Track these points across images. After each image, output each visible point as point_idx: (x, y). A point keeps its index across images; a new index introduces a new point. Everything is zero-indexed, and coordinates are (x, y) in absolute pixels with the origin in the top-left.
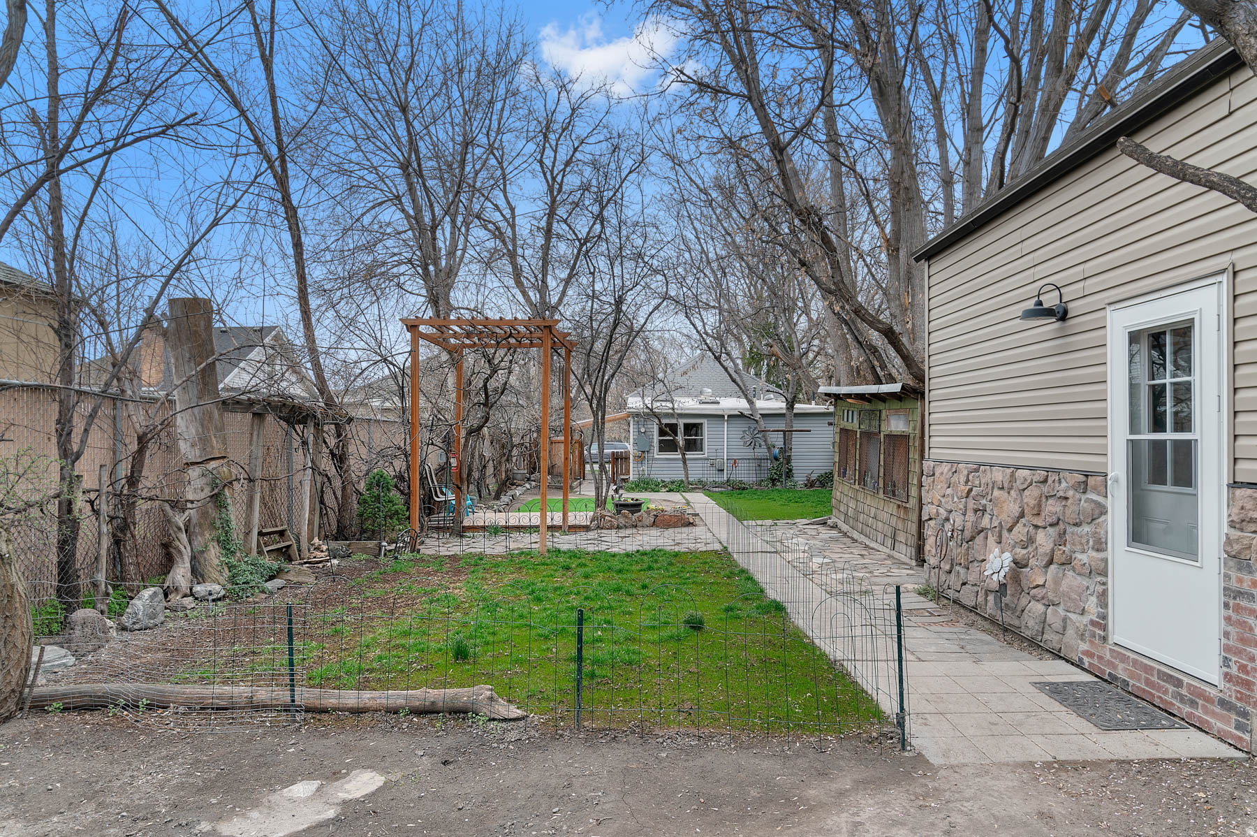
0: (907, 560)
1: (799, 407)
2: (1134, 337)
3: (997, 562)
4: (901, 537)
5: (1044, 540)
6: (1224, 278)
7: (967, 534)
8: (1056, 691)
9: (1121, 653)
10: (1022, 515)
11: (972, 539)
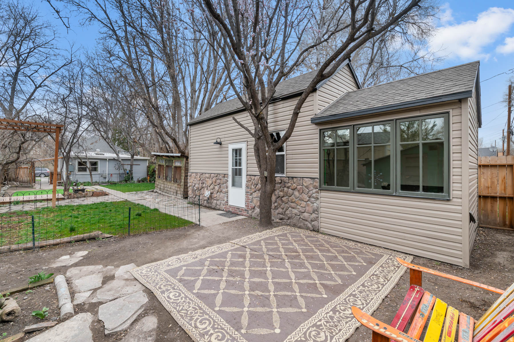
0: (180, 198)
1: (135, 157)
2: (233, 150)
3: (207, 193)
4: (179, 192)
5: (217, 188)
6: (246, 142)
7: (200, 189)
8: (220, 215)
9: (230, 206)
10: (212, 183)
11: (201, 189)
